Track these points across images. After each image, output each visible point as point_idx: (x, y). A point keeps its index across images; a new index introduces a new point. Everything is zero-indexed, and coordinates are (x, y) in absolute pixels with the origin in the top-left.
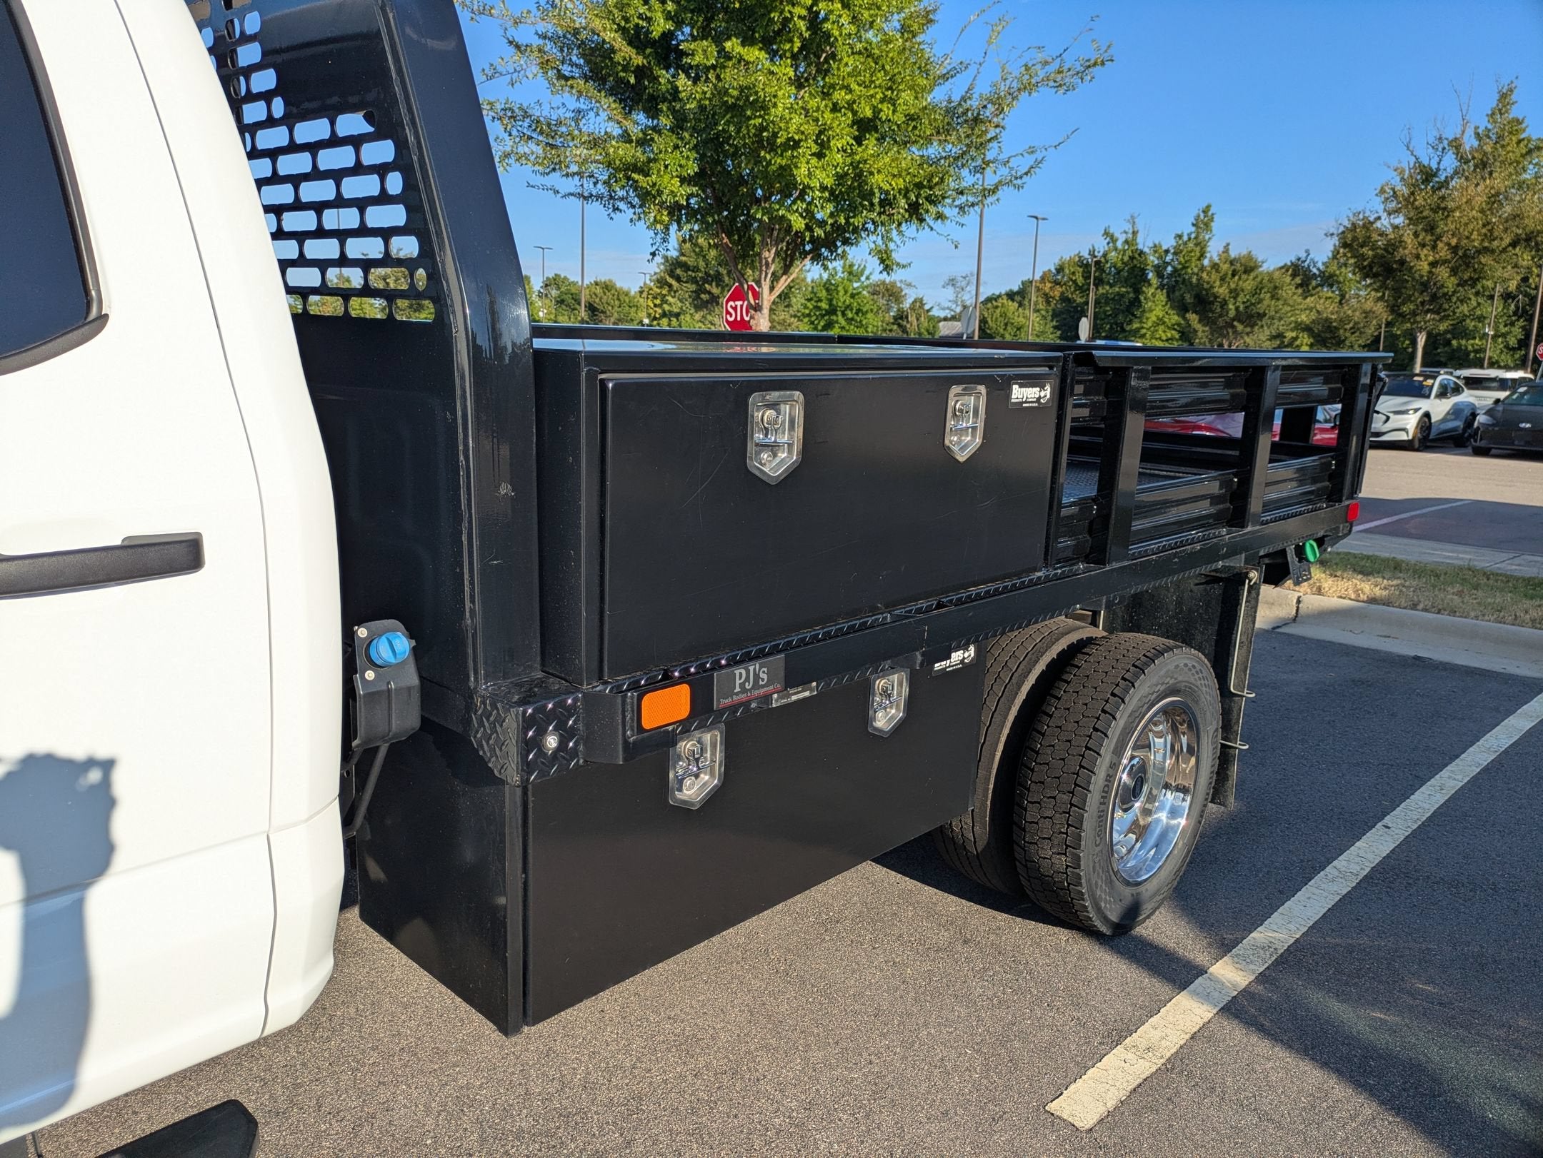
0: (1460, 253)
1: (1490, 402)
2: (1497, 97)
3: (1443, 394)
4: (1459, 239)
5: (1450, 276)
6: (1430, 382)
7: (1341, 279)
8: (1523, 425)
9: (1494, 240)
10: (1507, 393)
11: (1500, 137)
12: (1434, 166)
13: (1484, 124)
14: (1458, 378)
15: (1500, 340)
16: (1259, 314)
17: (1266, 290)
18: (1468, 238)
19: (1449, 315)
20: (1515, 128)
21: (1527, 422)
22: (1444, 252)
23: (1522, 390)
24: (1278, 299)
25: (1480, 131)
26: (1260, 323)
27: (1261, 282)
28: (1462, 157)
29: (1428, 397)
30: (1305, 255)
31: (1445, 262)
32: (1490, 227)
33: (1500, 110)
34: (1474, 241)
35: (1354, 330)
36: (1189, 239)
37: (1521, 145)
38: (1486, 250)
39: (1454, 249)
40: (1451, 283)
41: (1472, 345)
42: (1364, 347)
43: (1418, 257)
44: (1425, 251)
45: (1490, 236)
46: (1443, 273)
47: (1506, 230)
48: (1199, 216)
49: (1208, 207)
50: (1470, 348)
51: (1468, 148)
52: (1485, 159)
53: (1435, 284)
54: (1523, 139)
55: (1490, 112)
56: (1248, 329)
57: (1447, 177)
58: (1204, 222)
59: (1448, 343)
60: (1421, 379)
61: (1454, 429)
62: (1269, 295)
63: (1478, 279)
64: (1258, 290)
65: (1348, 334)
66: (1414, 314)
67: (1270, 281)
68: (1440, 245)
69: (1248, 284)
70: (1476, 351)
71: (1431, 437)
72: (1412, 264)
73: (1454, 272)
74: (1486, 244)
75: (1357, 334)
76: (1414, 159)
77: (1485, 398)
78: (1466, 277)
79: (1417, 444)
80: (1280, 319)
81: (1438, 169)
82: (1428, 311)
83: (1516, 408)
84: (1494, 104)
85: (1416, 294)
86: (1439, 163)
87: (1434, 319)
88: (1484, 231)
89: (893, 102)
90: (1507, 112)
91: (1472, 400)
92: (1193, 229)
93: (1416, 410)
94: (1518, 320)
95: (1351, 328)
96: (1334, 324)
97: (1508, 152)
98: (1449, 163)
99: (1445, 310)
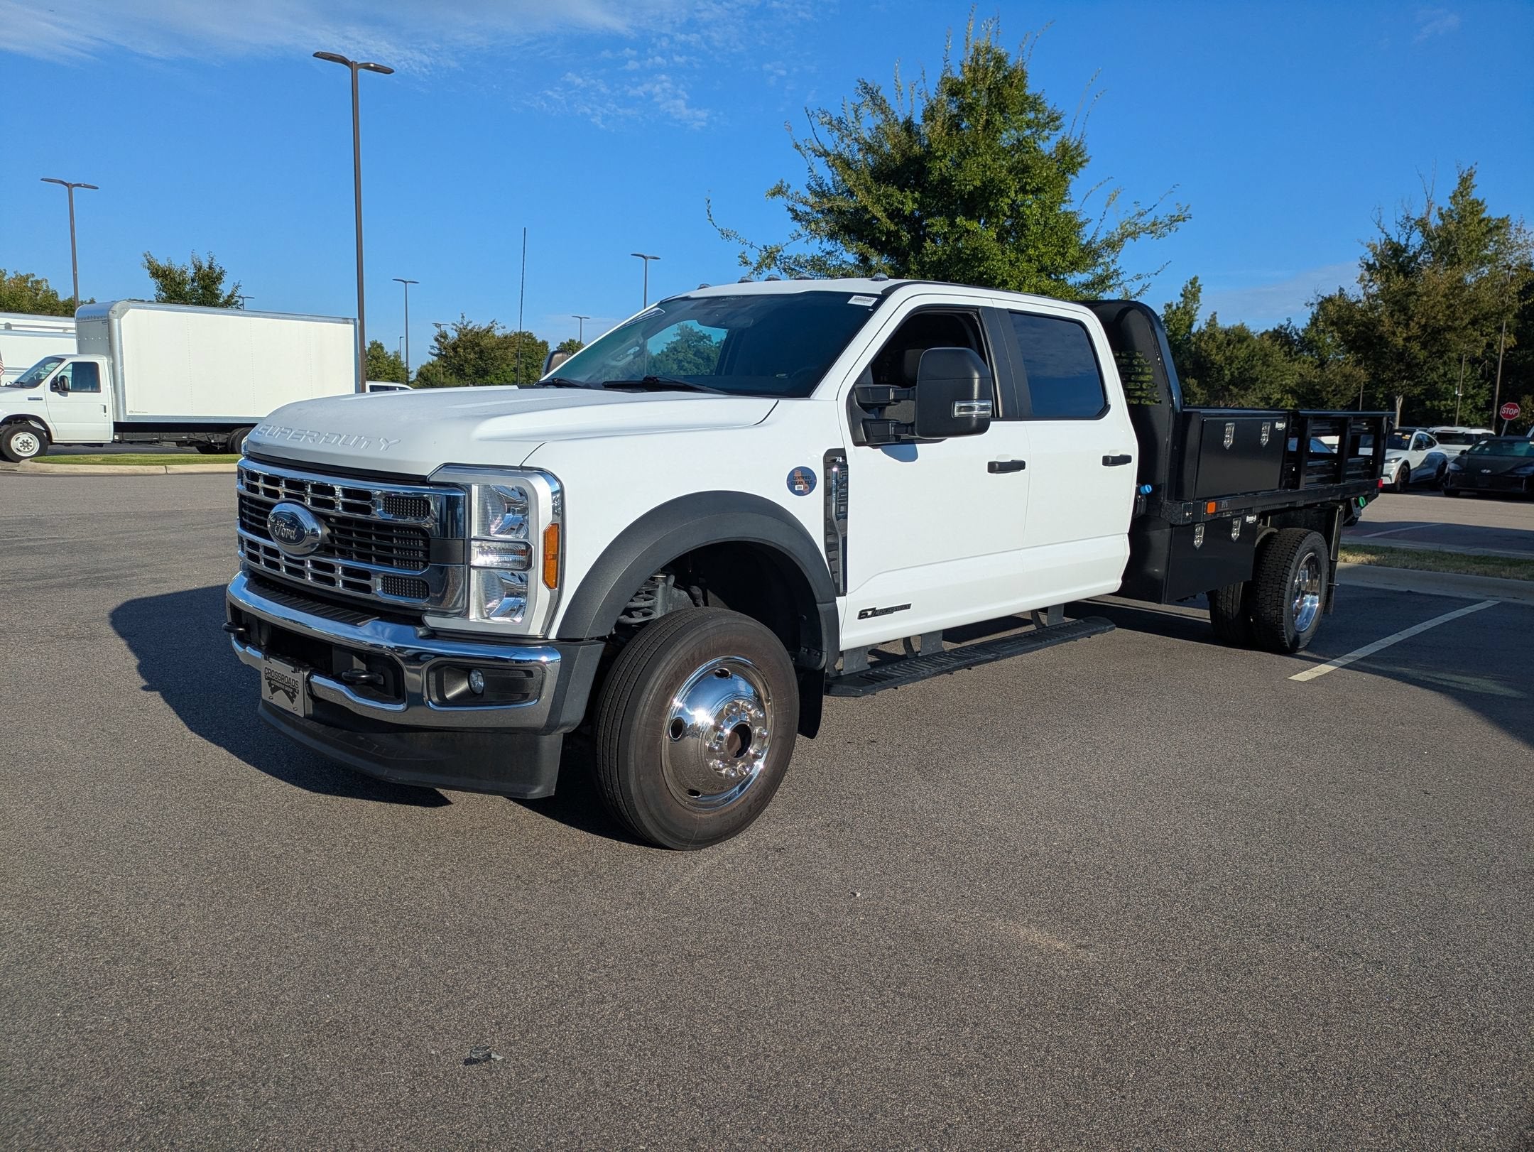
0: (1429, 330)
1: (1457, 454)
2: (1458, 181)
3: (1419, 446)
4: (1427, 319)
5: (1421, 349)
6: (1407, 437)
7: (1320, 344)
8: (1484, 471)
9: (1456, 320)
10: (1469, 447)
11: (1462, 217)
12: (1403, 242)
13: (1447, 205)
14: (1432, 433)
15: (1469, 401)
16: (1252, 378)
17: (1258, 357)
18: (1435, 318)
19: (1422, 382)
20: (1475, 209)
21: (1488, 469)
22: (1415, 330)
23: (1483, 443)
24: (1268, 366)
25: (1443, 211)
26: (1253, 387)
27: (1253, 350)
28: (1428, 235)
29: (1407, 449)
30: (1287, 323)
31: (1418, 337)
32: (1452, 309)
33: (1461, 193)
34: (1439, 320)
35: (1335, 392)
36: (1178, 308)
37: (1482, 224)
38: (1450, 329)
39: (1424, 328)
40: (1422, 355)
41: (1445, 406)
42: (1345, 407)
43: (1394, 333)
44: (1400, 329)
45: (1453, 317)
46: (1415, 347)
47: (1465, 311)
48: (1187, 287)
49: (1196, 279)
50: (1442, 408)
51: (1433, 227)
52: (1449, 237)
53: (1409, 356)
54: (1484, 220)
55: (1452, 195)
56: (1243, 392)
57: (1414, 253)
58: (1192, 293)
59: (1422, 403)
60: (1400, 434)
61: (1430, 475)
62: (1261, 362)
63: (1444, 352)
64: (1251, 356)
65: (1330, 396)
66: (1392, 380)
67: (1261, 350)
68: (1412, 324)
69: (1242, 353)
70: (1449, 412)
71: (1410, 482)
72: (1390, 339)
73: (1424, 346)
74: (1450, 323)
75: (1339, 396)
76: (1384, 236)
77: (1454, 451)
78: (1434, 350)
79: (1398, 487)
80: (1271, 383)
81: (1407, 245)
82: (1404, 378)
83: (1479, 457)
84: (1455, 187)
85: (1394, 364)
86: (1407, 240)
87: (1409, 385)
88: (1447, 312)
89: (1063, 255)
90: (1468, 194)
91: (1442, 451)
92: (1182, 299)
93: (1397, 460)
94: (1485, 383)
95: (1333, 391)
96: (1318, 387)
97: (1471, 231)
98: (1417, 240)
99: (1418, 377)
